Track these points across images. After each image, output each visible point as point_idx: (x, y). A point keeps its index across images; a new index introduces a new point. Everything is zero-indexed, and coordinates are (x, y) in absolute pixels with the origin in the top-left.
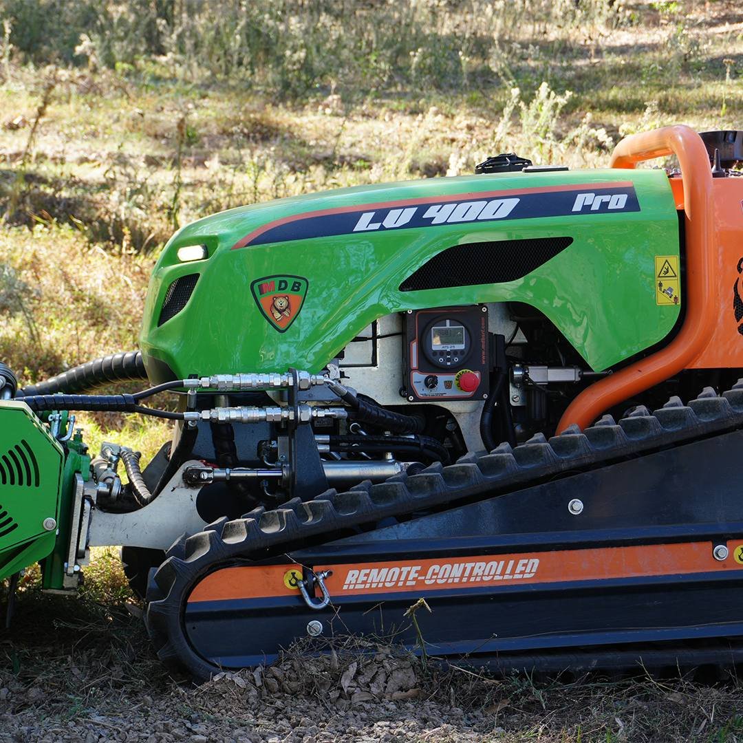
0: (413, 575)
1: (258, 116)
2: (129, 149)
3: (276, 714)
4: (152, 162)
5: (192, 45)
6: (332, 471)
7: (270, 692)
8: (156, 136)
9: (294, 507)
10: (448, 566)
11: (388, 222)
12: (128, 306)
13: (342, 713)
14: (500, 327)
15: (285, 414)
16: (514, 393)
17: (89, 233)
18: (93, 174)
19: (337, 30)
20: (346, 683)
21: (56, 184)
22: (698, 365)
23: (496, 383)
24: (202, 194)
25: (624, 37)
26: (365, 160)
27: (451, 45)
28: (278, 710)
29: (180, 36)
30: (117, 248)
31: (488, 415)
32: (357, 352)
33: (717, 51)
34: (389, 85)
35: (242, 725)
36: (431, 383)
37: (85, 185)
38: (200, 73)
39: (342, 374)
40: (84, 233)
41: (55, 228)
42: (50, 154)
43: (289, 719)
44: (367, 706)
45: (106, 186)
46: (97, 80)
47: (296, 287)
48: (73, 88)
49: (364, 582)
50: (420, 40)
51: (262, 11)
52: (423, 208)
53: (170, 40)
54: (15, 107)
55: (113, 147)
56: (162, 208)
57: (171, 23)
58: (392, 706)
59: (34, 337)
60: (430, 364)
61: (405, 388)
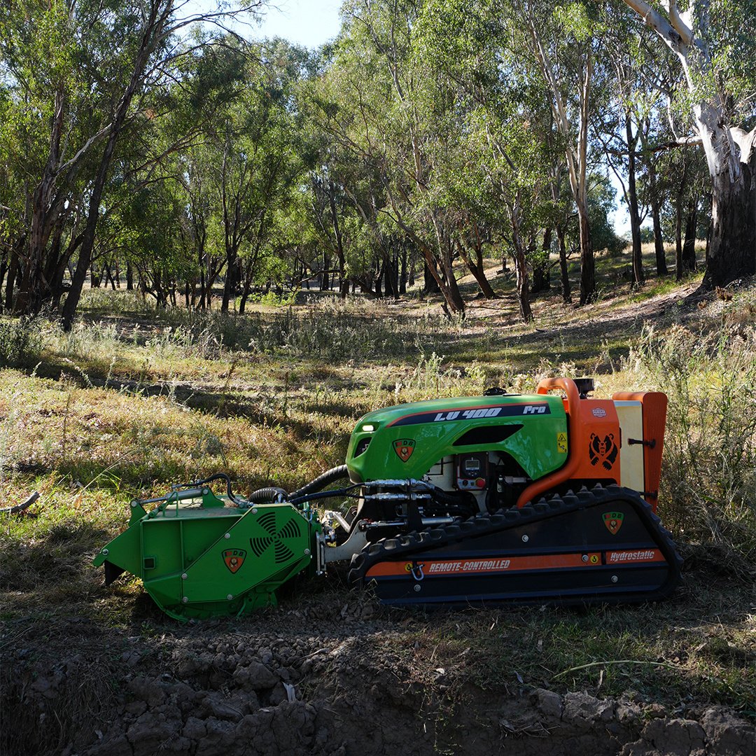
0: (458, 566)
1: (321, 369)
2: (269, 384)
3: (314, 628)
4: (278, 389)
5: (296, 341)
6: (424, 522)
7: (311, 618)
8: (280, 378)
9: (414, 535)
10: (473, 563)
11: (448, 417)
12: (265, 450)
13: (342, 626)
14: (493, 460)
15: (406, 497)
16: (499, 486)
17: (250, 420)
18: (254, 395)
19: (354, 333)
20: (343, 613)
21: (237, 399)
22: (575, 477)
23: (492, 483)
24: (298, 402)
25: (469, 332)
26: (364, 385)
27: (399, 337)
28: (315, 626)
29: (291, 338)
30: (261, 426)
31: (488, 497)
32: (435, 469)
33: (505, 336)
34: (375, 354)
35: (299, 634)
36: (465, 483)
37: (250, 399)
38: (299, 352)
39: (429, 479)
40: (248, 420)
41: (237, 418)
42: (237, 387)
43: (319, 630)
44: (352, 623)
45: (259, 399)
46: (257, 356)
47: (411, 444)
48: (247, 360)
49: (438, 569)
50: (387, 336)
51: (323, 326)
52: (462, 412)
53: (287, 339)
54: (224, 369)
55: (261, 384)
56: (280, 408)
57: (287, 332)
58: (363, 622)
59: (226, 464)
60: (465, 476)
61: (454, 484)
